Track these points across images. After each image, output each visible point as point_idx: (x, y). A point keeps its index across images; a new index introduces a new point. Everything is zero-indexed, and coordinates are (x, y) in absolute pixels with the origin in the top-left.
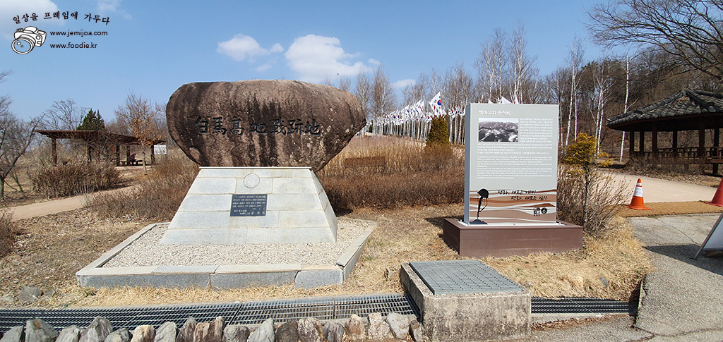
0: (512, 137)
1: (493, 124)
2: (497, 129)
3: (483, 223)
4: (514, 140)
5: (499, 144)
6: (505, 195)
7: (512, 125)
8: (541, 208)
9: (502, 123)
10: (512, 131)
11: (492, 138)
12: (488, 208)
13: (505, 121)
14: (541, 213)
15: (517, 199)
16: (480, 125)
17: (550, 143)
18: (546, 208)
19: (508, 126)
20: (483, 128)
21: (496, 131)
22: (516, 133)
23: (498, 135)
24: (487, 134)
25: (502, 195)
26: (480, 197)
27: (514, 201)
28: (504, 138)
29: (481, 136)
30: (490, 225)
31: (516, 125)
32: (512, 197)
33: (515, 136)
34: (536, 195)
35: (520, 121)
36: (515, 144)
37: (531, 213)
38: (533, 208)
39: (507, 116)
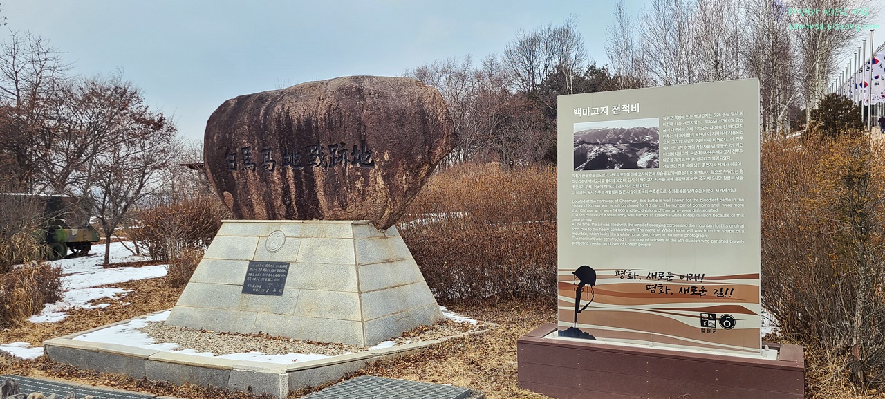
0: (645, 158)
1: (603, 133)
2: (613, 142)
3: (586, 336)
4: (650, 164)
5: (617, 174)
6: (632, 281)
7: (645, 132)
8: (719, 315)
9: (622, 130)
10: (646, 144)
11: (601, 163)
12: (596, 307)
13: (628, 125)
14: (719, 327)
15: (659, 290)
16: (576, 138)
18: (735, 315)
19: (636, 135)
20: (582, 142)
21: (610, 147)
22: (654, 148)
23: (613, 155)
24: (591, 155)
25: (625, 281)
26: (578, 282)
27: (654, 296)
28: (628, 162)
29: (580, 160)
30: (600, 341)
31: (653, 133)
32: (648, 287)
33: (652, 155)
34: (705, 283)
35: (661, 121)
36: (652, 172)
37: (697, 323)
38: (698, 314)
39: (634, 115)
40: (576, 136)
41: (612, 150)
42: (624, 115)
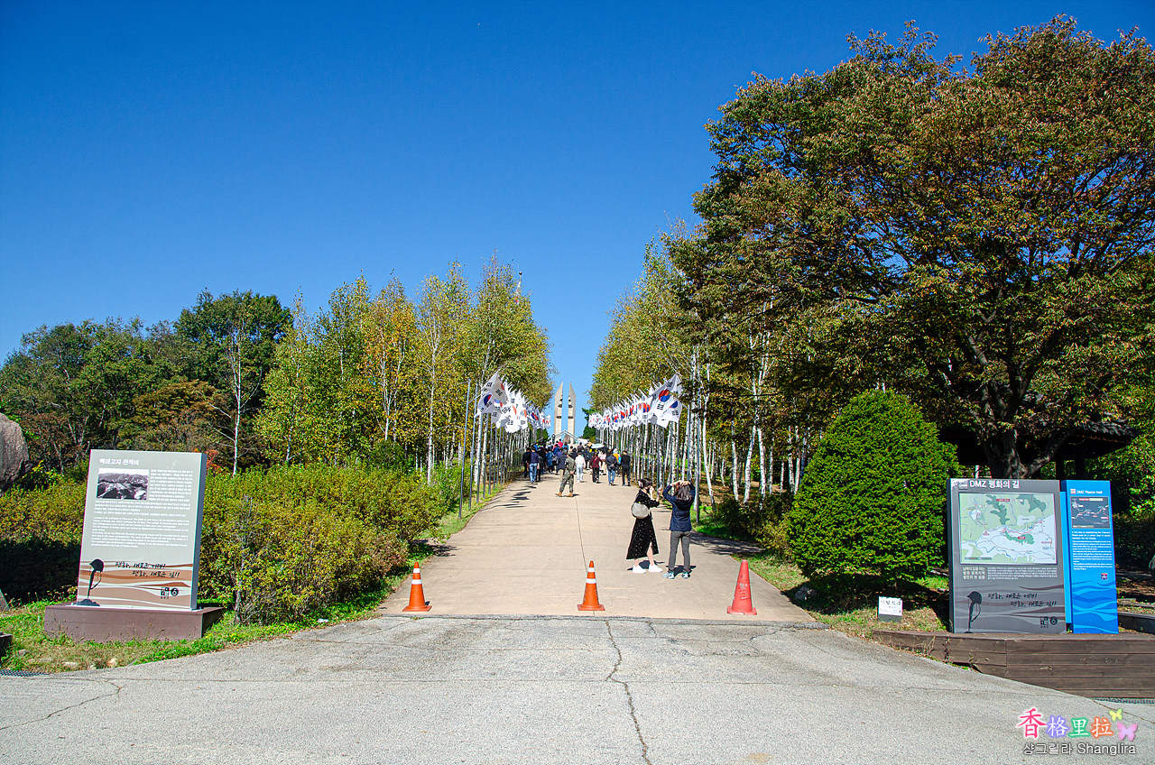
0: (139, 493)
1: (117, 476)
2: (121, 482)
3: (95, 604)
4: (142, 497)
5: (123, 501)
6: (125, 568)
7: (140, 477)
8: (171, 588)
9: (128, 475)
10: (140, 485)
11: (113, 494)
12: (102, 585)
13: (132, 472)
14: (170, 595)
15: (139, 574)
16: (100, 477)
17: (188, 503)
18: (178, 588)
19: (136, 479)
20: (103, 481)
21: (120, 485)
22: (145, 488)
23: (121, 490)
24: (108, 489)
25: (121, 568)
26: (93, 570)
27: (136, 577)
28: (129, 495)
29: (101, 491)
30: (102, 606)
31: (145, 478)
32: (134, 572)
33: (144, 492)
34: (166, 570)
35: (150, 472)
36: (142, 502)
37: (158, 593)
38: (160, 588)
39: (135, 467)
40: (100, 476)
41: (121, 487)
42: (129, 466)
